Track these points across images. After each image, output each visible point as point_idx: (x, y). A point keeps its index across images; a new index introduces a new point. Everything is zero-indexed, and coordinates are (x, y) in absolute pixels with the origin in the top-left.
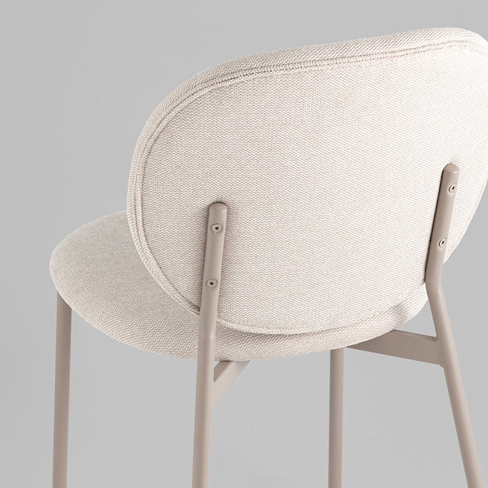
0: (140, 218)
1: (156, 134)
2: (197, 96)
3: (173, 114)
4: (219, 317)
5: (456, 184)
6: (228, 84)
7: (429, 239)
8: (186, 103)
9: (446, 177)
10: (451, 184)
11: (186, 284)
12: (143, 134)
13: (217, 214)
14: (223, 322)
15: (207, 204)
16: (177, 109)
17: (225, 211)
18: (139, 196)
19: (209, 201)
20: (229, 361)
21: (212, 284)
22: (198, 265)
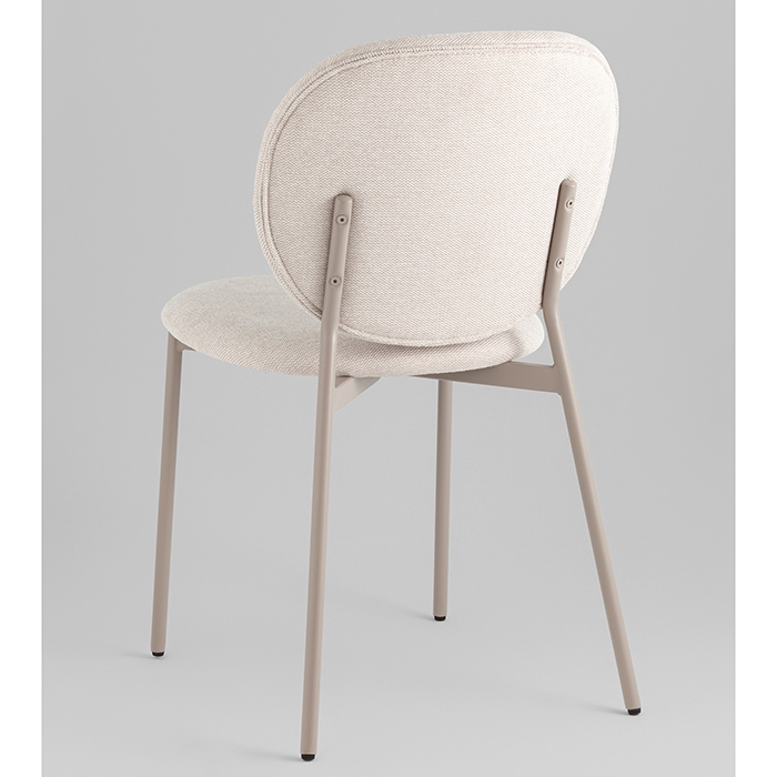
0: (266, 210)
1: (285, 118)
2: (326, 77)
3: (303, 96)
4: (341, 322)
5: (573, 199)
6: (357, 64)
7: (546, 259)
8: (316, 85)
9: (564, 190)
10: (569, 200)
11: (310, 283)
12: (272, 120)
13: (343, 204)
14: (345, 328)
15: (333, 195)
16: (307, 91)
17: (351, 202)
18: (266, 185)
19: (335, 192)
20: (348, 376)
21: (335, 281)
22: (323, 262)
